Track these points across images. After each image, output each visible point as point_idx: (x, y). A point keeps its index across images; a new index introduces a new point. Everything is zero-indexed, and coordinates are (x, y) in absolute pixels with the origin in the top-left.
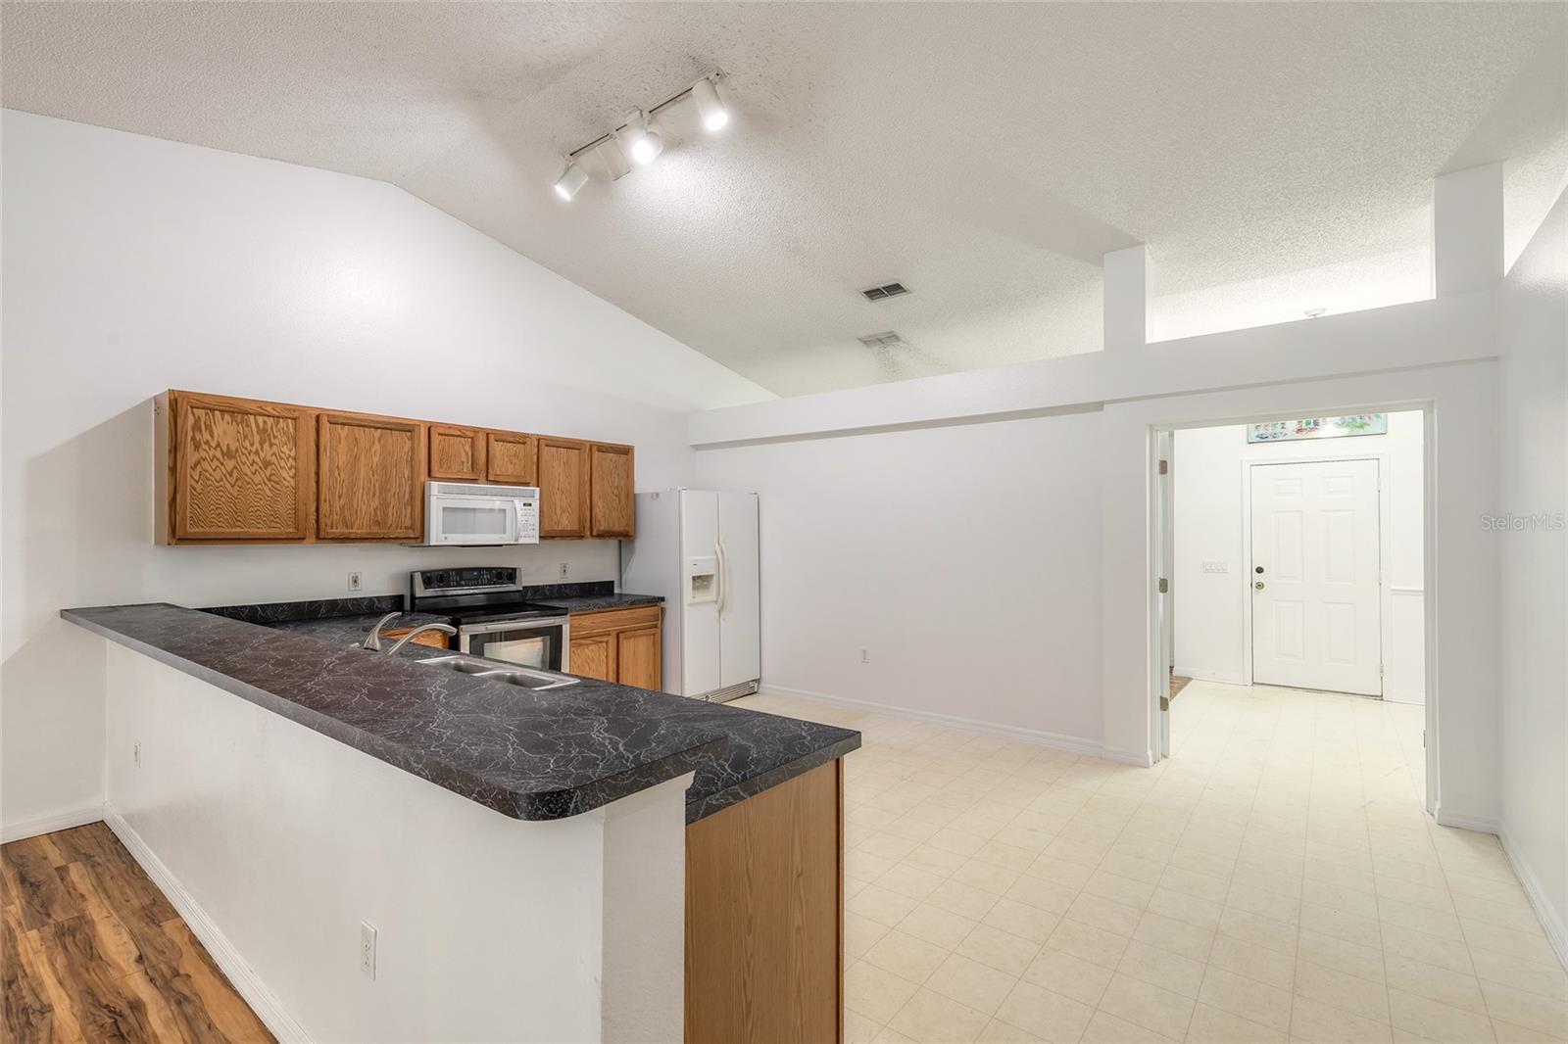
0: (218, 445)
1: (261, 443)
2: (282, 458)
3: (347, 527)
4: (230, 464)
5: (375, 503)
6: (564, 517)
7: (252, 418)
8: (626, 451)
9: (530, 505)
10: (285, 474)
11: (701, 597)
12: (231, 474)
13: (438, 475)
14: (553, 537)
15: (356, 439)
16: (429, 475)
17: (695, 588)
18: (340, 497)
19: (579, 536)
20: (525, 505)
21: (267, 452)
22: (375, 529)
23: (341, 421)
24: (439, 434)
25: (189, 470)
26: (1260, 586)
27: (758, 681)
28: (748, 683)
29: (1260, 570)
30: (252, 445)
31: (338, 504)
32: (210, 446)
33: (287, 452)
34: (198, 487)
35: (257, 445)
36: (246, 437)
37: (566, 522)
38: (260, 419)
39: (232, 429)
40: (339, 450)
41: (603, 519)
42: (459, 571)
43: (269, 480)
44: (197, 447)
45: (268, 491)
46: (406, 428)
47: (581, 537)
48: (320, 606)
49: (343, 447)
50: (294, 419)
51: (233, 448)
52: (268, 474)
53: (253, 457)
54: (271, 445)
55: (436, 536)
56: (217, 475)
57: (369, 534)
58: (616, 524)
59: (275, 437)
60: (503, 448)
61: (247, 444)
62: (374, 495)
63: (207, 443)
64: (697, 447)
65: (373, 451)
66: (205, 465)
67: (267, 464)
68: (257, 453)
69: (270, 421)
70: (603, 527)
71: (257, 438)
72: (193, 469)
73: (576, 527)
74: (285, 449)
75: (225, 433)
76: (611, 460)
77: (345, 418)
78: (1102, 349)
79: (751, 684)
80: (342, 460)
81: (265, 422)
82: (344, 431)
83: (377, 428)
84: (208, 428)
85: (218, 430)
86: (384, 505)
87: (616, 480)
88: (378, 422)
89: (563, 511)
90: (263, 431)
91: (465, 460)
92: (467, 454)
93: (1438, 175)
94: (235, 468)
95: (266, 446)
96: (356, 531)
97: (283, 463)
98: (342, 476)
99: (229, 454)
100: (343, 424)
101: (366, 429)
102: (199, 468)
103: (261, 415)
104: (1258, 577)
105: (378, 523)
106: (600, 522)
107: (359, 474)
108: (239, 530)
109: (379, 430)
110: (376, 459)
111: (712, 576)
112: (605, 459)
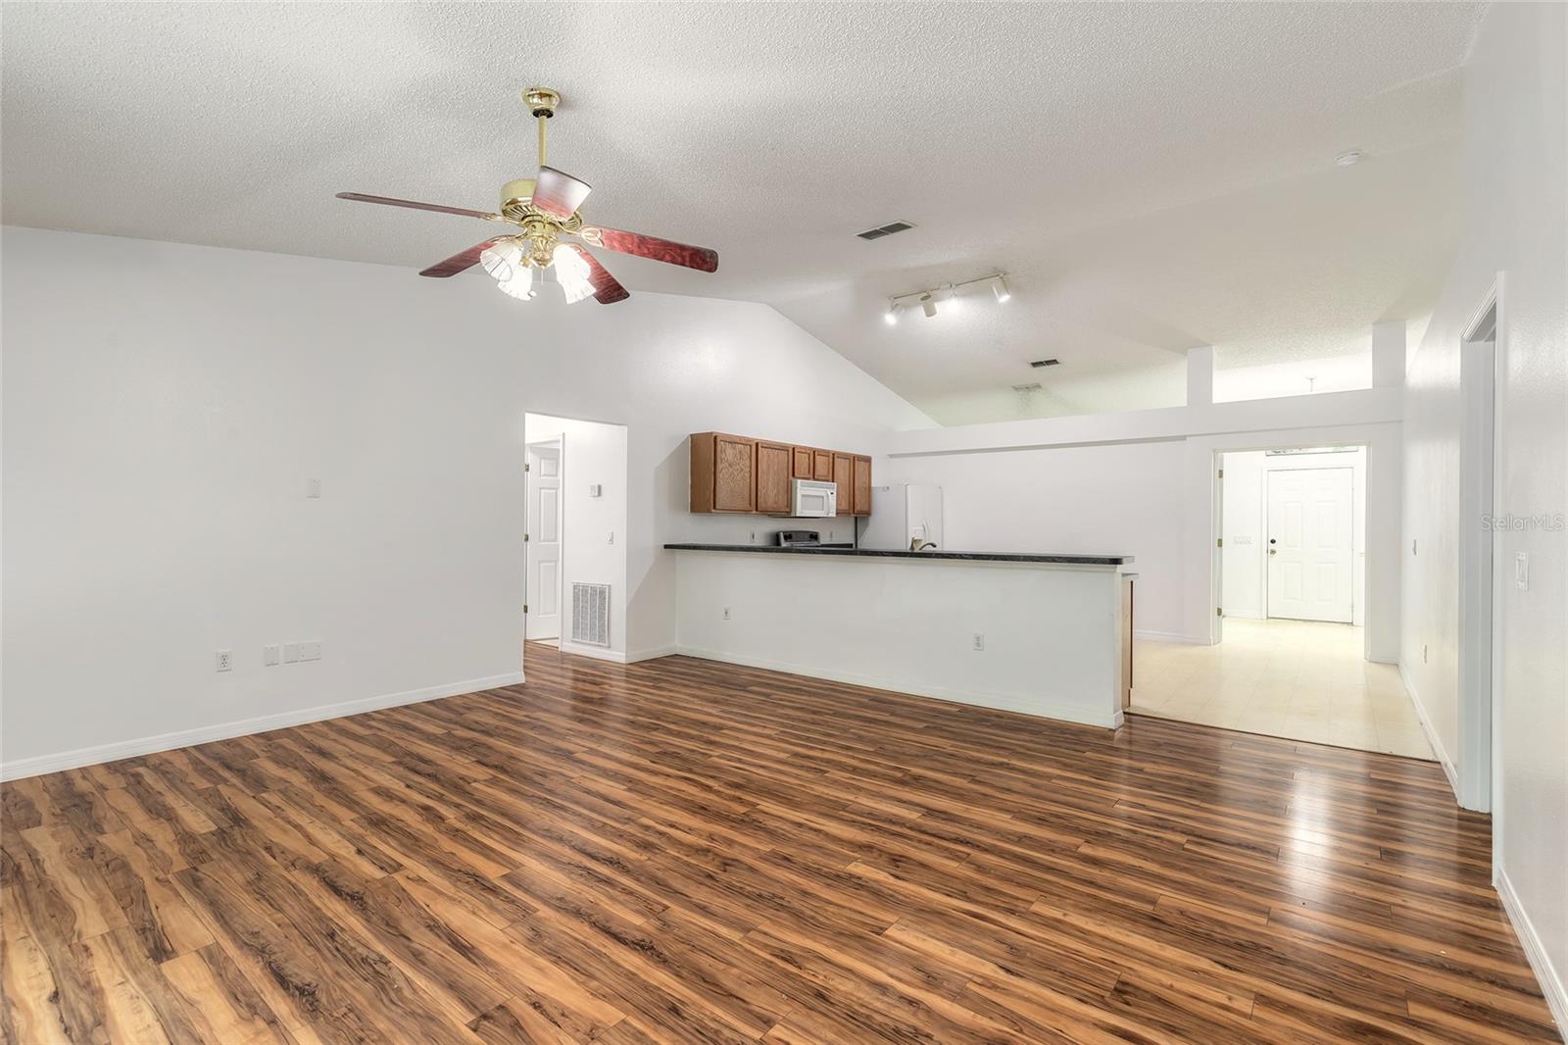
5: (775, 492)
6: (845, 502)
8: (868, 460)
12: (731, 476)
13: (797, 476)
14: (840, 514)
16: (793, 475)
18: (764, 487)
20: (832, 493)
26: (1273, 552)
29: (1273, 542)
31: (764, 491)
37: (845, 505)
40: (764, 462)
55: (796, 512)
58: (863, 507)
62: (775, 488)
64: (891, 456)
76: (863, 466)
78: (1185, 405)
80: (765, 467)
82: (766, 451)
87: (864, 479)
88: (776, 446)
89: (844, 498)
91: (807, 467)
92: (807, 463)
93: (1374, 324)
98: (765, 477)
100: (765, 447)
101: (773, 450)
104: (1272, 546)
107: (771, 475)
109: (777, 451)
110: (776, 467)
112: (860, 466)
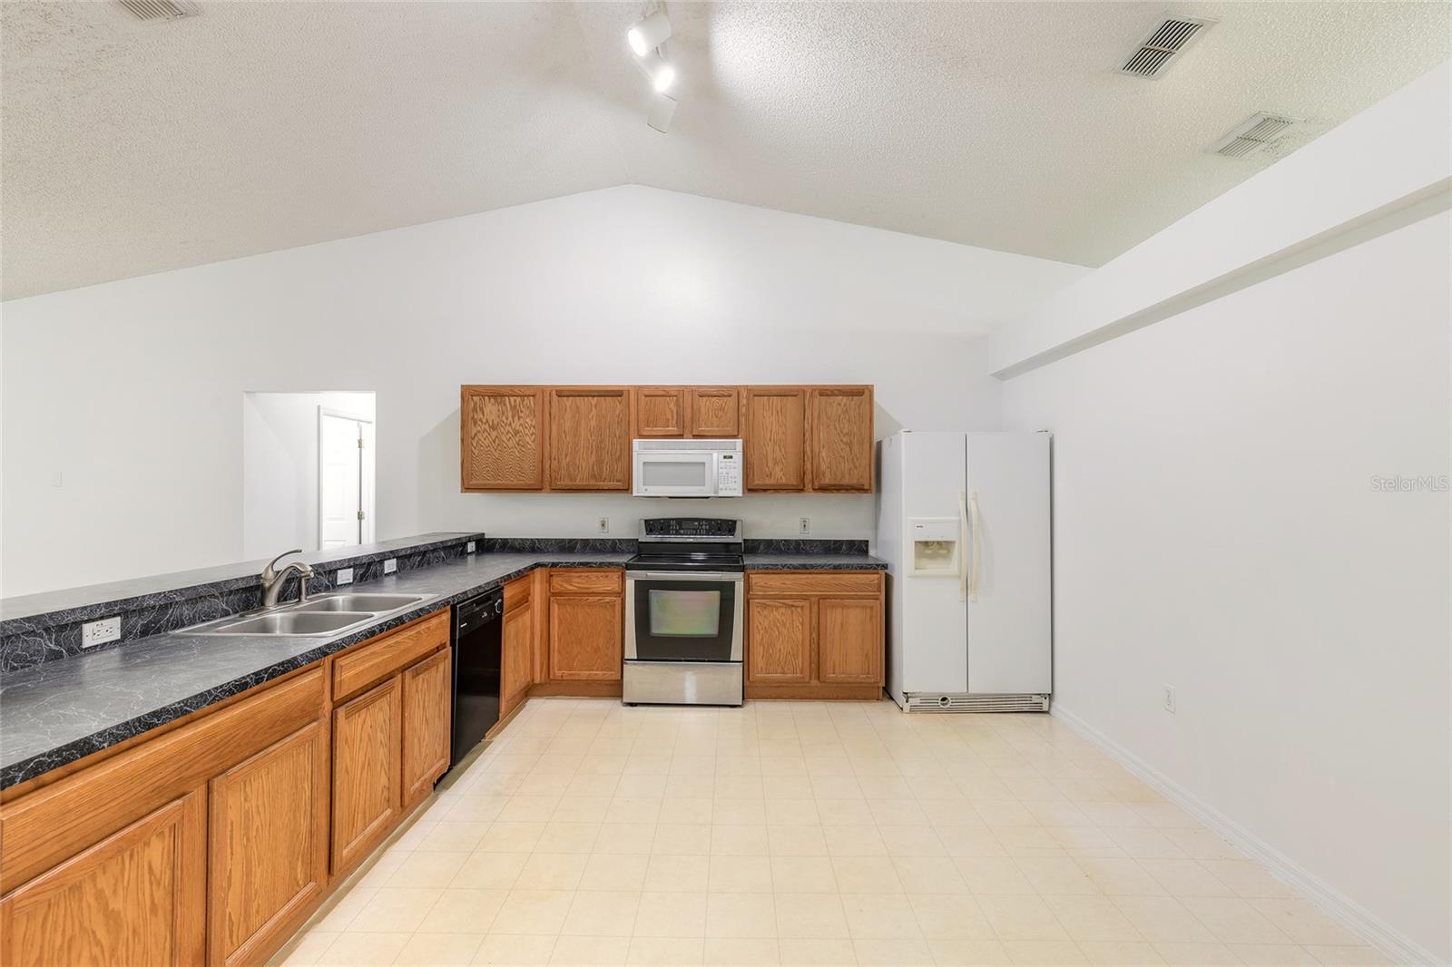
0: (487, 421)
1: (513, 417)
2: (526, 427)
3: (571, 480)
4: (494, 434)
5: (593, 459)
6: (778, 469)
7: (507, 398)
8: (861, 393)
9: (731, 457)
10: (528, 439)
11: (934, 567)
12: (494, 442)
13: (645, 433)
14: (765, 490)
15: (577, 407)
16: (637, 433)
17: (919, 555)
18: (566, 455)
19: (799, 489)
20: (725, 457)
21: (516, 424)
22: (593, 482)
23: (565, 394)
24: (646, 396)
25: (470, 439)
27: (1050, 696)
28: (1030, 696)
30: (507, 419)
31: (564, 463)
32: (482, 422)
33: (530, 423)
34: (476, 452)
35: (510, 419)
36: (503, 413)
37: (780, 475)
38: (512, 399)
39: (495, 408)
40: (566, 418)
41: (828, 472)
42: (680, 521)
43: (518, 445)
44: (475, 423)
45: (517, 453)
46: (616, 393)
47: (800, 490)
48: (577, 543)
49: (568, 415)
50: (534, 396)
51: (496, 422)
52: (517, 439)
53: (508, 428)
54: (519, 418)
55: (639, 488)
56: (487, 442)
57: (587, 485)
58: (847, 476)
59: (522, 412)
60: (708, 403)
61: (504, 419)
62: (592, 453)
63: (481, 420)
64: (1002, 376)
65: (590, 417)
66: (479, 435)
67: (517, 432)
68: (510, 425)
69: (518, 399)
70: (827, 481)
71: (510, 414)
72: (473, 439)
73: (793, 481)
74: (528, 420)
75: (491, 413)
76: (839, 404)
77: (569, 391)
79: (1036, 699)
80: (568, 425)
81: (515, 401)
82: (568, 402)
83: (594, 396)
84: (481, 409)
85: (487, 411)
86: (600, 461)
87: (846, 426)
88: (595, 391)
89: (776, 463)
90: (514, 408)
91: (670, 418)
92: (672, 412)
94: (497, 437)
95: (516, 418)
96: (578, 482)
97: (527, 432)
98: (568, 439)
99: (493, 427)
100: (568, 396)
101: (586, 398)
102: (476, 439)
103: (512, 396)
105: (594, 477)
106: (824, 474)
107: (580, 435)
108: (499, 482)
109: (596, 398)
110: (593, 423)
111: (953, 542)
112: (831, 404)
